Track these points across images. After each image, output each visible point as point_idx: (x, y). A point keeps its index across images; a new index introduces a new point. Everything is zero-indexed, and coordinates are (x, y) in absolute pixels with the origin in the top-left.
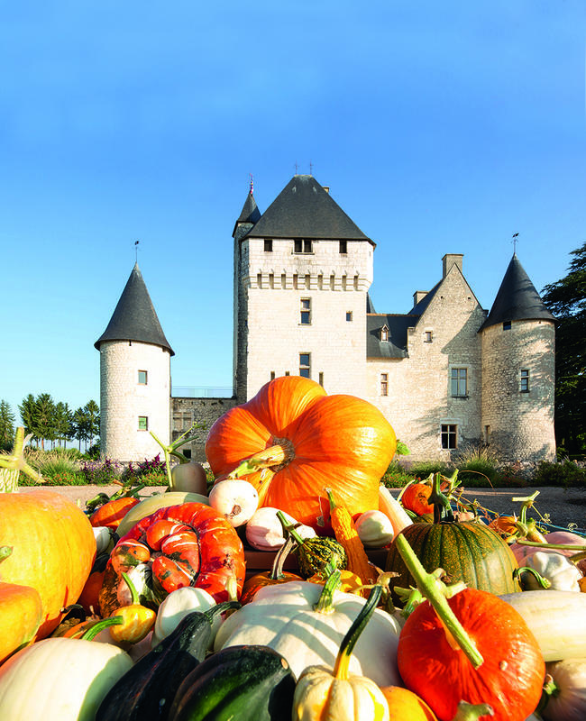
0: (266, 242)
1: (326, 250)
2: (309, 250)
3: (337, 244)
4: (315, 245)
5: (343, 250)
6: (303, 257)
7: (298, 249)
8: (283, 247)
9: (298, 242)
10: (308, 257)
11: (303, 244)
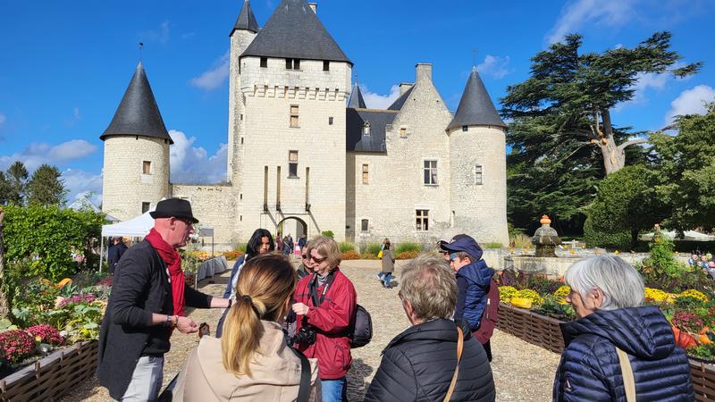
0: (261, 61)
1: (311, 68)
2: (297, 67)
3: (321, 64)
4: (302, 63)
5: (326, 68)
6: (293, 72)
7: (288, 67)
8: (277, 65)
9: (288, 61)
10: (297, 73)
11: (293, 62)
